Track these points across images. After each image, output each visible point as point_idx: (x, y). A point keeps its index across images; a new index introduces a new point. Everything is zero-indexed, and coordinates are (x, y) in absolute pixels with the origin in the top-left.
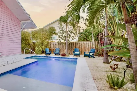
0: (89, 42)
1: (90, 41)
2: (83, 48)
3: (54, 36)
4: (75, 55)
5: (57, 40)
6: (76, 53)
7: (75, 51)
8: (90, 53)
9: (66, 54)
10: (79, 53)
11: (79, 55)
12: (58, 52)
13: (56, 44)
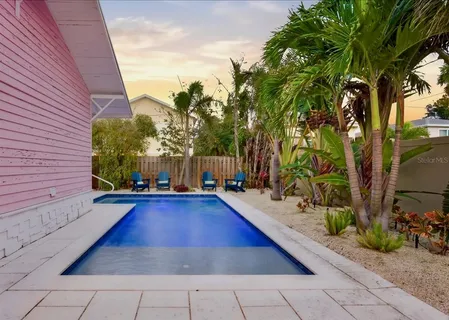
0: (229, 158)
1: (231, 156)
2: (216, 170)
3: (150, 139)
4: (204, 187)
5: (159, 150)
6: (207, 182)
7: (205, 177)
8: (238, 181)
9: (186, 185)
10: (212, 182)
11: (214, 186)
12: (167, 182)
13: (155, 161)
